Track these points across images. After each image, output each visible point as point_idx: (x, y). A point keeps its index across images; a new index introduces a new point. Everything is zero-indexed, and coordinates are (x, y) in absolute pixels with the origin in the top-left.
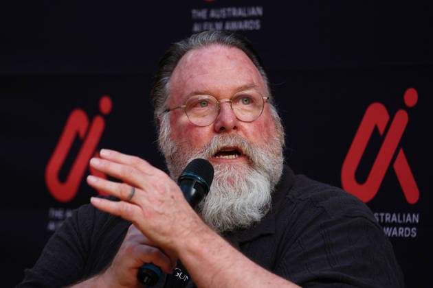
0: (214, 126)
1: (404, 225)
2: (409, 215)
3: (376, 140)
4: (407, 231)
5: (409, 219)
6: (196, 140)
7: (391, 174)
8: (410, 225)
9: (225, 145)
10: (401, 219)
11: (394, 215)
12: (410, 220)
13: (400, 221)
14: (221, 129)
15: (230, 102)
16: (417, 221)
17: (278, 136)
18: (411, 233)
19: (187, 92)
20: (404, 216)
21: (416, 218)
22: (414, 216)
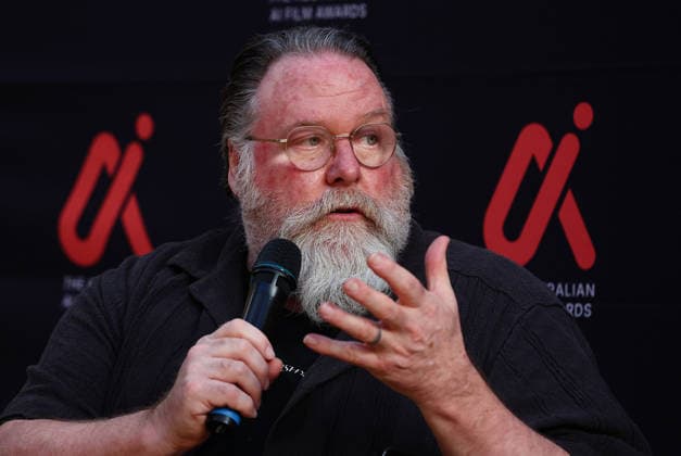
0: (326, 175)
1: (574, 300)
2: (581, 286)
3: (534, 178)
4: (579, 309)
5: (580, 291)
6: (300, 192)
7: (554, 228)
8: (582, 300)
9: (342, 204)
10: (570, 291)
11: (560, 286)
12: (582, 292)
13: (567, 295)
14: (336, 181)
15: (349, 138)
16: (593, 294)
17: (407, 184)
18: (584, 311)
19: (289, 121)
20: (574, 286)
21: (591, 290)
22: (588, 286)
